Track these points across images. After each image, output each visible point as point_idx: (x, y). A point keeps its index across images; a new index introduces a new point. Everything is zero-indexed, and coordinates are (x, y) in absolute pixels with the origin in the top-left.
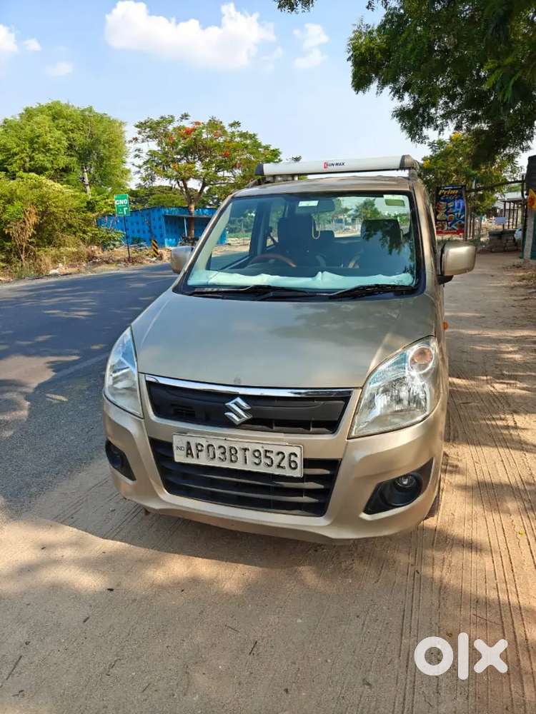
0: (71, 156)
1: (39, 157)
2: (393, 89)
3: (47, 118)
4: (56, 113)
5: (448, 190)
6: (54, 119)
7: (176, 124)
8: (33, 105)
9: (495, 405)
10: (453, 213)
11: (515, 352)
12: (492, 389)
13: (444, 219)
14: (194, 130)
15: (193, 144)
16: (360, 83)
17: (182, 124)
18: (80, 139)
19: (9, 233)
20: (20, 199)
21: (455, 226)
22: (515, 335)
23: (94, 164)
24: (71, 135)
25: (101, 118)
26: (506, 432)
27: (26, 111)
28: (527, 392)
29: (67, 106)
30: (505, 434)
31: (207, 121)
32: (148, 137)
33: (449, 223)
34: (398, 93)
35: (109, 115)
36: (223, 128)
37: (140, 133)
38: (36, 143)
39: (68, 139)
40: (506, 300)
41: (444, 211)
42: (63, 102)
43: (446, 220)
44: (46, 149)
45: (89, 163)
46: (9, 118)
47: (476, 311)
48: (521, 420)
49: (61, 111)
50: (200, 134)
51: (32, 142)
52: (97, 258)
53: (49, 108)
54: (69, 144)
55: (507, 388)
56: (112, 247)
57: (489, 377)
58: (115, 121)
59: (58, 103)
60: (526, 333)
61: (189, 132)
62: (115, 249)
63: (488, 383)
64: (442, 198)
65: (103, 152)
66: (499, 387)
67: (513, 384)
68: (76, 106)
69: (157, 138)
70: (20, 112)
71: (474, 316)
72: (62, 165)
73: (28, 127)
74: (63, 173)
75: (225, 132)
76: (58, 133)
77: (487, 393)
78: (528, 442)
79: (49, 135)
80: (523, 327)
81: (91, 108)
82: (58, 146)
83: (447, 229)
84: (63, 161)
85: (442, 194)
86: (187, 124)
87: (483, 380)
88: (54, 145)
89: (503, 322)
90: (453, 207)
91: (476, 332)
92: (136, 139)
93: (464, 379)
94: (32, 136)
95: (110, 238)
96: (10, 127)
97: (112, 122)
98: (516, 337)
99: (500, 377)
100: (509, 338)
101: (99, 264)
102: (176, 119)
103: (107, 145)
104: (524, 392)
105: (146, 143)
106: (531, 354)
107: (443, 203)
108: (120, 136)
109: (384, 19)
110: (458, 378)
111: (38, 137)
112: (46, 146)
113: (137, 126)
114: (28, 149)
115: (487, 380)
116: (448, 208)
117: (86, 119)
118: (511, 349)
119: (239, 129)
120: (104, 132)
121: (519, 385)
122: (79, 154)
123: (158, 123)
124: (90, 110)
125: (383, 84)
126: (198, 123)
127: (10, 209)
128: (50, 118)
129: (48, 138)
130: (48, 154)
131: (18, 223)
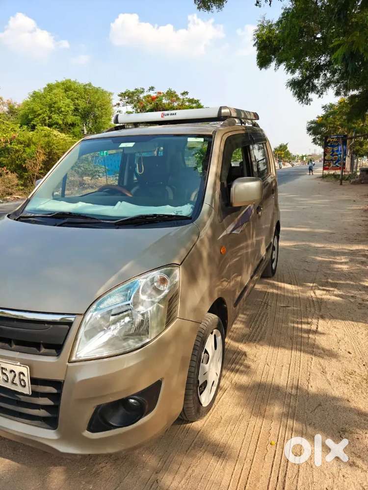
0: (76, 115)
1: (55, 116)
2: (287, 66)
3: (61, 91)
4: (67, 87)
5: (334, 138)
6: (66, 91)
7: (145, 94)
8: (53, 82)
9: (309, 309)
10: (337, 155)
11: (346, 263)
12: (313, 295)
13: (330, 159)
14: (157, 97)
15: (156, 107)
16: (263, 62)
17: (149, 93)
18: (82, 104)
19: (25, 166)
20: (34, 144)
21: (339, 164)
22: (351, 249)
23: (91, 121)
24: (76, 101)
25: (97, 91)
26: (305, 335)
27: (48, 86)
28: (341, 299)
29: (75, 82)
30: (304, 338)
31: (166, 92)
32: (127, 102)
33: (334, 162)
34: (291, 69)
35: (102, 88)
36: (176, 96)
37: (121, 100)
38: (54, 107)
39: (75, 104)
40: (357, 220)
41: (331, 153)
42: (73, 80)
43: (332, 160)
44: (59, 111)
45: (88, 120)
46: (37, 91)
47: (330, 228)
48: (322, 325)
49: (70, 86)
50: (161, 100)
51: (50, 106)
52: (86, 184)
53: (63, 84)
54: (75, 108)
55: (325, 294)
56: (97, 177)
57: (314, 284)
58: (106, 92)
59: (70, 81)
60: (361, 247)
61: (153, 99)
62: (99, 179)
63: (312, 289)
64: (329, 144)
65: (98, 113)
66: (319, 293)
67: (332, 291)
68: (81, 83)
69: (132, 103)
70: (44, 87)
71: (326, 232)
72: (70, 122)
73: (48, 96)
74: (70, 127)
75: (178, 99)
76: (68, 101)
77: (308, 298)
78: (320, 346)
79: (62, 102)
80: (360, 242)
81: (90, 83)
82: (68, 109)
83: (333, 167)
84: (70, 119)
85: (329, 141)
86: (153, 94)
87: (309, 286)
88: (65, 109)
89: (346, 238)
90: (338, 151)
91: (322, 246)
92: (119, 104)
93: (294, 285)
94: (51, 102)
95: (96, 171)
96: (37, 97)
97: (103, 92)
98: (352, 250)
99: (324, 284)
100: (346, 251)
101: (86, 188)
102: (146, 91)
103: (100, 109)
104: (338, 299)
105: (125, 107)
106: (358, 265)
107: (329, 148)
108: (109, 102)
109: (281, 16)
110: (289, 284)
111: (54, 103)
112: (59, 109)
113: (119, 96)
114: (48, 112)
115: (312, 287)
116: (333, 151)
117: (87, 91)
118: (343, 260)
119: (186, 96)
120: (98, 99)
121: (337, 292)
122: (81, 114)
123: (133, 93)
124: (90, 85)
125: (280, 62)
126: (160, 93)
127: (28, 150)
128: (63, 91)
129: (61, 104)
130: (61, 115)
131: (32, 160)
